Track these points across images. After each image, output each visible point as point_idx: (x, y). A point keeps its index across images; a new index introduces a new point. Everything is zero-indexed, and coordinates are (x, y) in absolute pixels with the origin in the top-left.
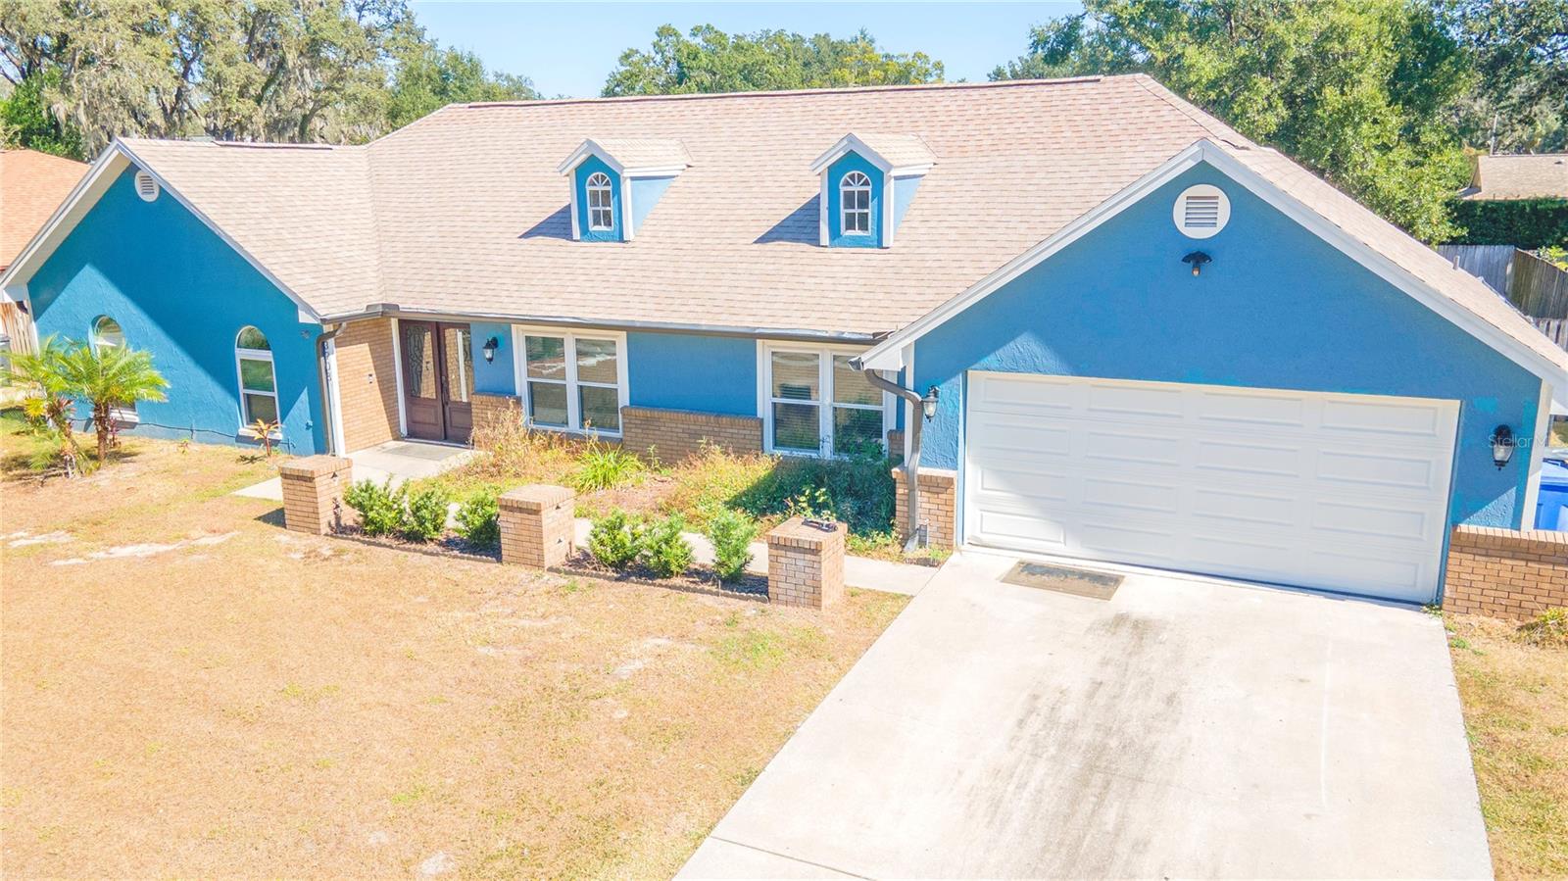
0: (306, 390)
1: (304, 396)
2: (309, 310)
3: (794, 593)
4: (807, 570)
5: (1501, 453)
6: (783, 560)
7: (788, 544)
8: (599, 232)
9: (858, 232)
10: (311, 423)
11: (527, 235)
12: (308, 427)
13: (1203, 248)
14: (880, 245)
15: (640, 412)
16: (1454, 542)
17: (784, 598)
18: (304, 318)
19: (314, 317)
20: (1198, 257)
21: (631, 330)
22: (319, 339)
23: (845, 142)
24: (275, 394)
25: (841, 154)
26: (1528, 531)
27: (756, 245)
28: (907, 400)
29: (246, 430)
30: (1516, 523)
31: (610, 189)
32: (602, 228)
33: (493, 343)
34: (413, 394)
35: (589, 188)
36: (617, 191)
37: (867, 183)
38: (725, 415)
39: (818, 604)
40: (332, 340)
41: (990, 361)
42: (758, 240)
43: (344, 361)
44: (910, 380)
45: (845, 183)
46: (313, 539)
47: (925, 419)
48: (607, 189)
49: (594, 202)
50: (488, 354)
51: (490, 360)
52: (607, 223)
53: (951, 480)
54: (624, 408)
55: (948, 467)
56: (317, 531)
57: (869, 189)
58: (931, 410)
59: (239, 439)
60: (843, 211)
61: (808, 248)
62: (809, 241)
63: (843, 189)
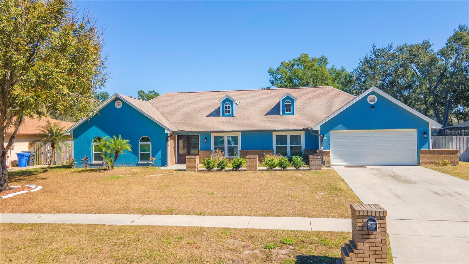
0: (160, 150)
1: (160, 152)
2: (168, 129)
3: (316, 168)
4: (318, 162)
5: (426, 136)
6: (313, 161)
7: (314, 158)
8: (227, 115)
9: (288, 112)
10: (161, 158)
11: (208, 116)
13: (373, 106)
14: (294, 114)
15: (245, 151)
16: (419, 153)
17: (313, 169)
18: (166, 132)
19: (170, 131)
20: (373, 107)
21: (242, 132)
22: (167, 138)
23: (287, 94)
24: (151, 152)
25: (286, 96)
26: (431, 149)
28: (319, 137)
29: (140, 162)
30: (429, 148)
31: (230, 105)
32: (228, 114)
33: (206, 138)
34: (180, 153)
35: (225, 105)
36: (232, 106)
37: (290, 102)
38: (265, 149)
39: (320, 169)
40: (170, 138)
41: (336, 128)
42: (265, 115)
43: (171, 143)
44: (319, 133)
45: (286, 103)
46: (195, 172)
47: (323, 140)
48: (229, 105)
49: (226, 108)
50: (205, 141)
51: (205, 142)
52: (229, 113)
53: (330, 151)
54: (240, 150)
55: (328, 149)
56: (195, 171)
57: (291, 104)
58: (325, 138)
59: (138, 165)
60: (285, 108)
61: (277, 116)
62: (277, 115)
63: (285, 104)
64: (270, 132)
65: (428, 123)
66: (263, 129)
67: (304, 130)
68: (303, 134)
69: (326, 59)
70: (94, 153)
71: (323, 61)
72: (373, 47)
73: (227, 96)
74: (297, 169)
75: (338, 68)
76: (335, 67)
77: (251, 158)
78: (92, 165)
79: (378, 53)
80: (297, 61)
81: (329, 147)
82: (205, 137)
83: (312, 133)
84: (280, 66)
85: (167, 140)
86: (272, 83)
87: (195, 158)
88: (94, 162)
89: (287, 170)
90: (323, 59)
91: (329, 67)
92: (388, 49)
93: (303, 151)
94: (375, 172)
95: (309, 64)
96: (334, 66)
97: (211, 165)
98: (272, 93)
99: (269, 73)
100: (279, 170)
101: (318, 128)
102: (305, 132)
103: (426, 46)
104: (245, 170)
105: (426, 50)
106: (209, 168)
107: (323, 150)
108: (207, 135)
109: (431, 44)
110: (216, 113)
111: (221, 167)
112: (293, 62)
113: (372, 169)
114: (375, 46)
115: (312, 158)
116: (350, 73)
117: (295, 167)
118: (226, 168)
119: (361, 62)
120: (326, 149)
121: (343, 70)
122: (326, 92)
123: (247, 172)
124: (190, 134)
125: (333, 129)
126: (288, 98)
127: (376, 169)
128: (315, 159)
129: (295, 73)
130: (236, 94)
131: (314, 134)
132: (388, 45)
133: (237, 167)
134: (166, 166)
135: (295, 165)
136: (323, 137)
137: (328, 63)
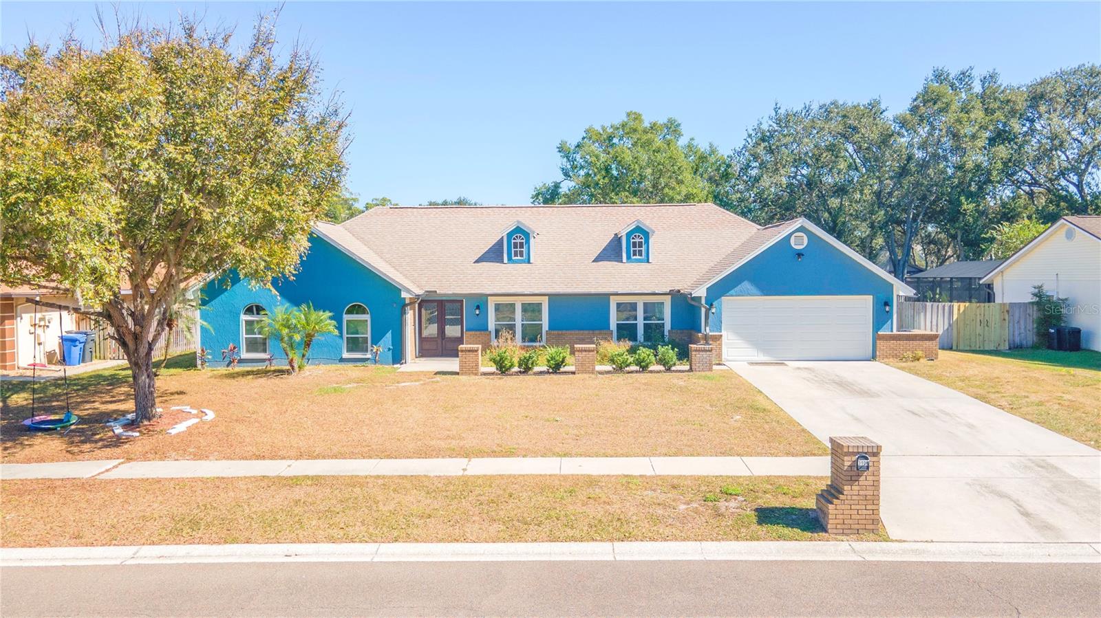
0: (390, 332)
1: (389, 335)
2: (408, 291)
3: (702, 367)
5: (887, 309)
6: (698, 355)
7: (700, 349)
8: (517, 259)
9: (638, 257)
10: (391, 347)
11: (477, 262)
12: (389, 349)
13: (800, 252)
14: (648, 262)
15: (556, 332)
16: (876, 338)
17: (698, 369)
18: (403, 295)
19: (411, 294)
20: (799, 254)
21: (551, 296)
22: (403, 306)
23: (636, 222)
24: (369, 335)
25: (634, 227)
26: (895, 332)
27: (594, 263)
28: (702, 308)
29: (346, 355)
30: (892, 331)
31: (524, 241)
32: (519, 258)
33: (478, 307)
34: (423, 336)
35: (513, 241)
36: (528, 242)
37: (641, 238)
38: (596, 330)
39: (711, 369)
40: (409, 307)
41: (732, 292)
42: (593, 261)
43: (410, 317)
44: (703, 301)
45: (633, 238)
46: (477, 377)
47: (711, 314)
48: (522, 241)
49: (515, 246)
50: (477, 312)
51: (478, 315)
52: (522, 256)
53: (721, 336)
54: (547, 331)
55: (718, 332)
56: (476, 374)
57: (643, 240)
58: (713, 310)
59: (342, 360)
60: (632, 249)
61: (617, 263)
62: (616, 261)
63: (632, 241)
64: (607, 296)
65: (893, 285)
66: (593, 291)
67: (671, 293)
68: (667, 301)
69: (679, 125)
70: (245, 336)
71: (672, 128)
72: (775, 109)
73: (518, 222)
74: (669, 370)
75: (703, 146)
76: (695, 143)
77: (585, 351)
78: (241, 361)
79: (784, 121)
80: (618, 128)
81: (721, 327)
82: (476, 305)
83: (690, 301)
84: (584, 138)
85: (403, 313)
86: (566, 174)
87: (477, 351)
88: (245, 355)
89: (651, 372)
90: (673, 126)
91: (682, 142)
92: (803, 114)
93: (666, 333)
94: (805, 374)
95: (645, 137)
96: (692, 139)
97: (507, 363)
98: (600, 214)
99: (560, 151)
100: (637, 372)
101: (701, 292)
102: (672, 298)
103: (873, 110)
104: (573, 373)
105: (875, 119)
106: (503, 368)
107: (710, 334)
108: (480, 302)
109: (884, 109)
110: (494, 254)
111: (526, 367)
112: (610, 131)
113: (799, 368)
114: (778, 107)
115: (696, 351)
116: (726, 157)
117: (664, 365)
118: (536, 369)
119: (750, 136)
120: (714, 331)
121: (713, 152)
122: (703, 215)
123: (577, 375)
124: (444, 298)
125: (728, 294)
126: (639, 230)
127: (806, 368)
128: (702, 351)
129: (617, 157)
130: (527, 215)
131: (693, 303)
132: (803, 106)
133: (556, 367)
134: (402, 364)
135: (662, 362)
136: (710, 309)
137: (682, 135)
